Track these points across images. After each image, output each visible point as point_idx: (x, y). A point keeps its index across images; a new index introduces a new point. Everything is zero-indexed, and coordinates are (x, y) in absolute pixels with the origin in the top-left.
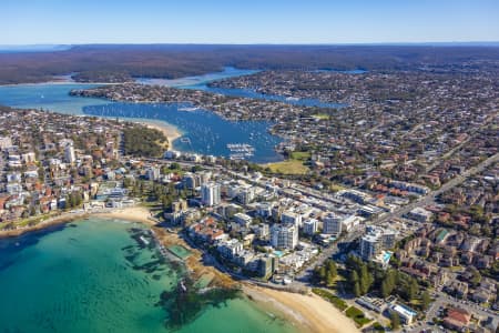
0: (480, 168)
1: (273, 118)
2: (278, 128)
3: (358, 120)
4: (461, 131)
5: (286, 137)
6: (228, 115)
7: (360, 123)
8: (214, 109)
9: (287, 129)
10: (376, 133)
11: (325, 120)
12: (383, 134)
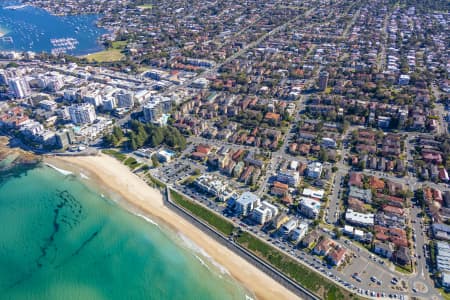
0: (258, 42)
1: (101, 11)
2: (104, 21)
3: (177, 8)
4: (255, 13)
5: (111, 29)
6: (57, 10)
7: (178, 11)
8: (43, 5)
9: (112, 21)
10: (189, 19)
11: (149, 10)
12: (195, 19)
